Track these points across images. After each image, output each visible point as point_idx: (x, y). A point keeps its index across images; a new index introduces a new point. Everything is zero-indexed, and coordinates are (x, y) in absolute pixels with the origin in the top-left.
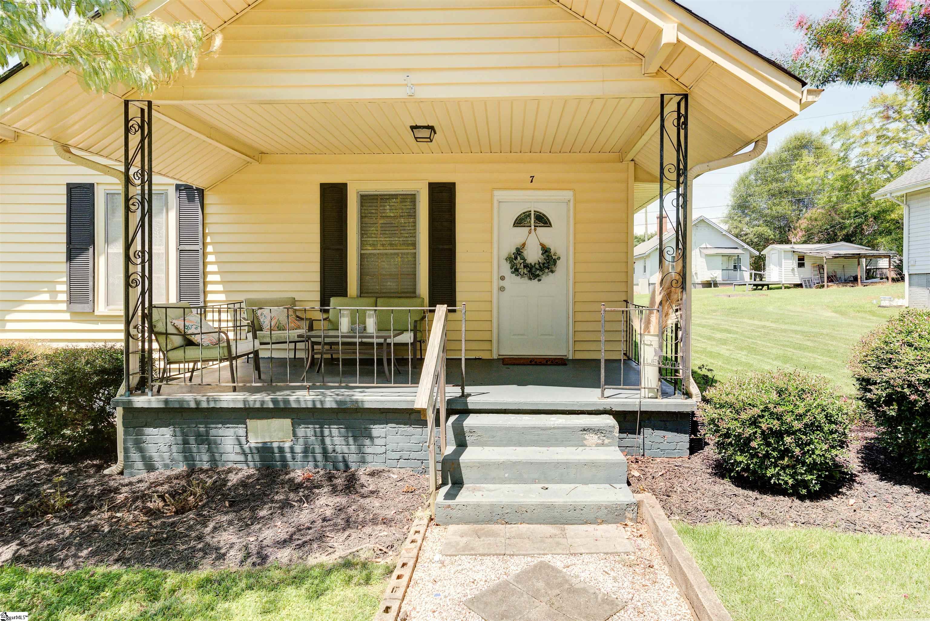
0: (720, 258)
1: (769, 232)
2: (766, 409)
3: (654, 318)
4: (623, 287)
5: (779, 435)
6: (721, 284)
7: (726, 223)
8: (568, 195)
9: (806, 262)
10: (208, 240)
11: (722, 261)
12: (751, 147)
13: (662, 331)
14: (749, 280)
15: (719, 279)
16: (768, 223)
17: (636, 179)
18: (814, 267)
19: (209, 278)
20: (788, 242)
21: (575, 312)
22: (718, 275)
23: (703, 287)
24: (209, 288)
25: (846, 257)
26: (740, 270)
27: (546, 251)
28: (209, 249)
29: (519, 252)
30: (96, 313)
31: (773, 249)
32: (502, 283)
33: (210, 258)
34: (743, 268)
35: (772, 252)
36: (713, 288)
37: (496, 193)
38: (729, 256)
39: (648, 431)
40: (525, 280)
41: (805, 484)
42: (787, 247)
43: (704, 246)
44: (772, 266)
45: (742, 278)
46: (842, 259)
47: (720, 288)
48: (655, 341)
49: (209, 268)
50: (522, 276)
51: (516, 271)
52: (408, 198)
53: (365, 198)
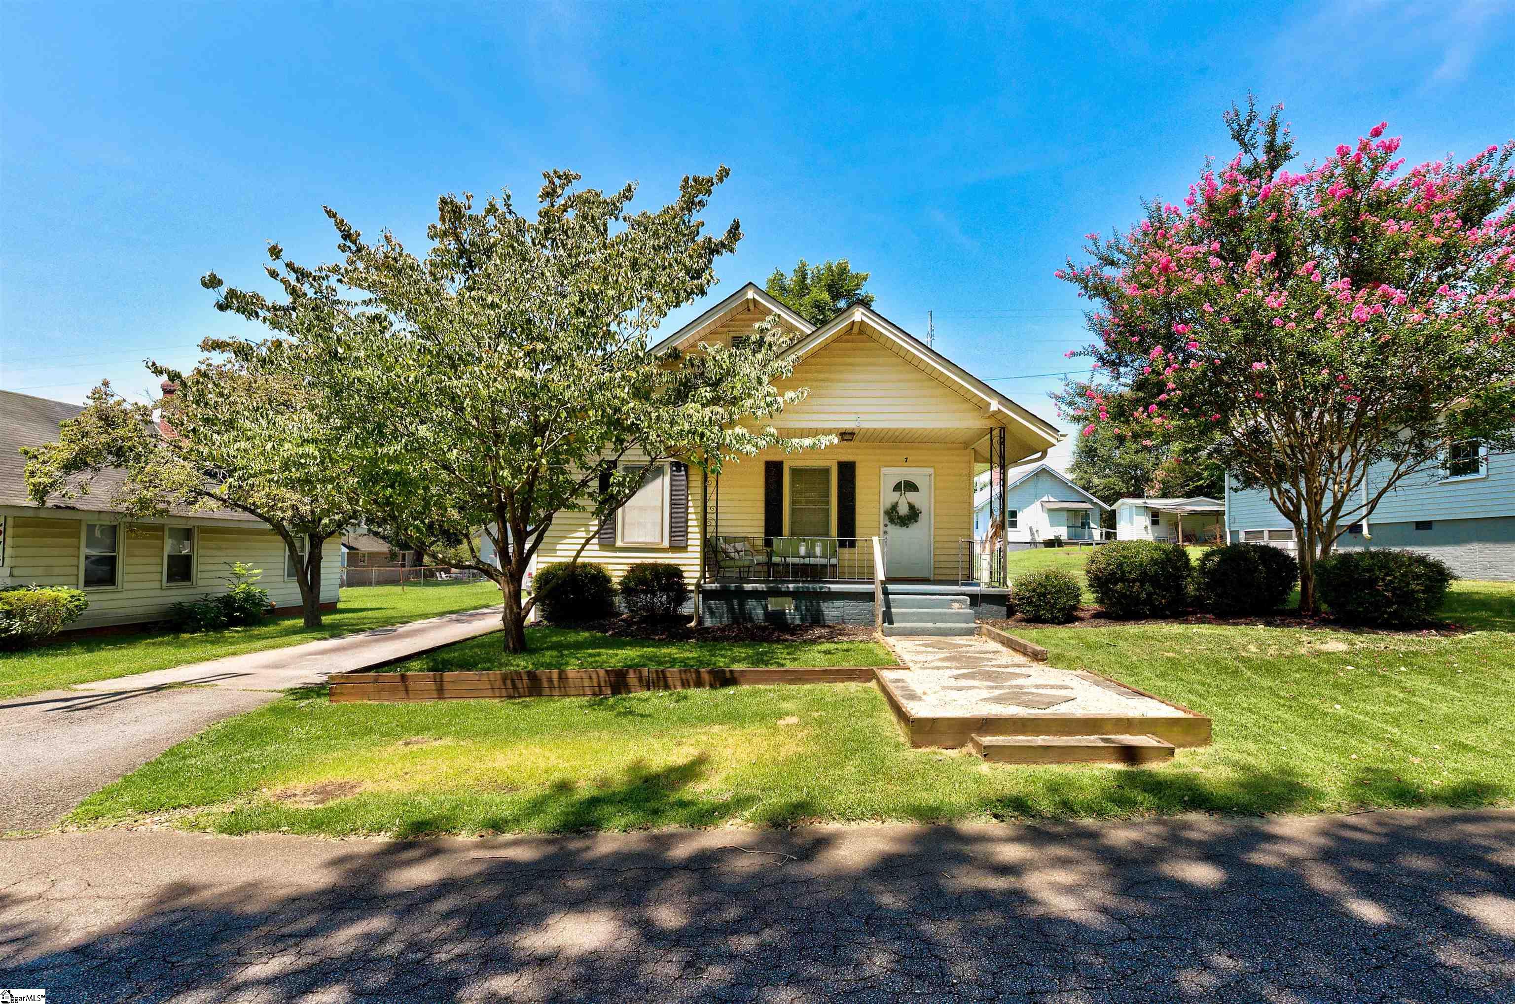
0: (1065, 514)
1: (1121, 487)
2: (1040, 584)
3: (988, 545)
4: (966, 532)
5: (1044, 595)
6: (1066, 544)
7: (1072, 470)
8: (931, 471)
9: (1160, 518)
10: (690, 498)
11: (1068, 517)
12: (1039, 455)
13: (992, 552)
14: (1099, 538)
15: (1064, 537)
16: (1121, 475)
17: (976, 461)
18: (1170, 525)
19: (690, 523)
20: (1140, 496)
21: (935, 549)
22: (1063, 532)
23: (1046, 547)
24: (690, 530)
25: (1203, 513)
26: (1089, 528)
27: (912, 507)
28: (690, 504)
29: (894, 507)
30: (617, 545)
31: (1123, 504)
32: (886, 529)
33: (691, 510)
34: (1092, 525)
35: (1122, 507)
36: (1057, 548)
37: (882, 469)
38: (1075, 511)
39: (984, 605)
40: (898, 527)
41: (1057, 618)
42: (1139, 501)
43: (1045, 498)
44: (1122, 523)
45: (1091, 536)
46: (1199, 516)
47: (1066, 548)
48: (988, 558)
49: (690, 516)
50: (896, 525)
51: (892, 521)
52: (826, 471)
53: (795, 472)
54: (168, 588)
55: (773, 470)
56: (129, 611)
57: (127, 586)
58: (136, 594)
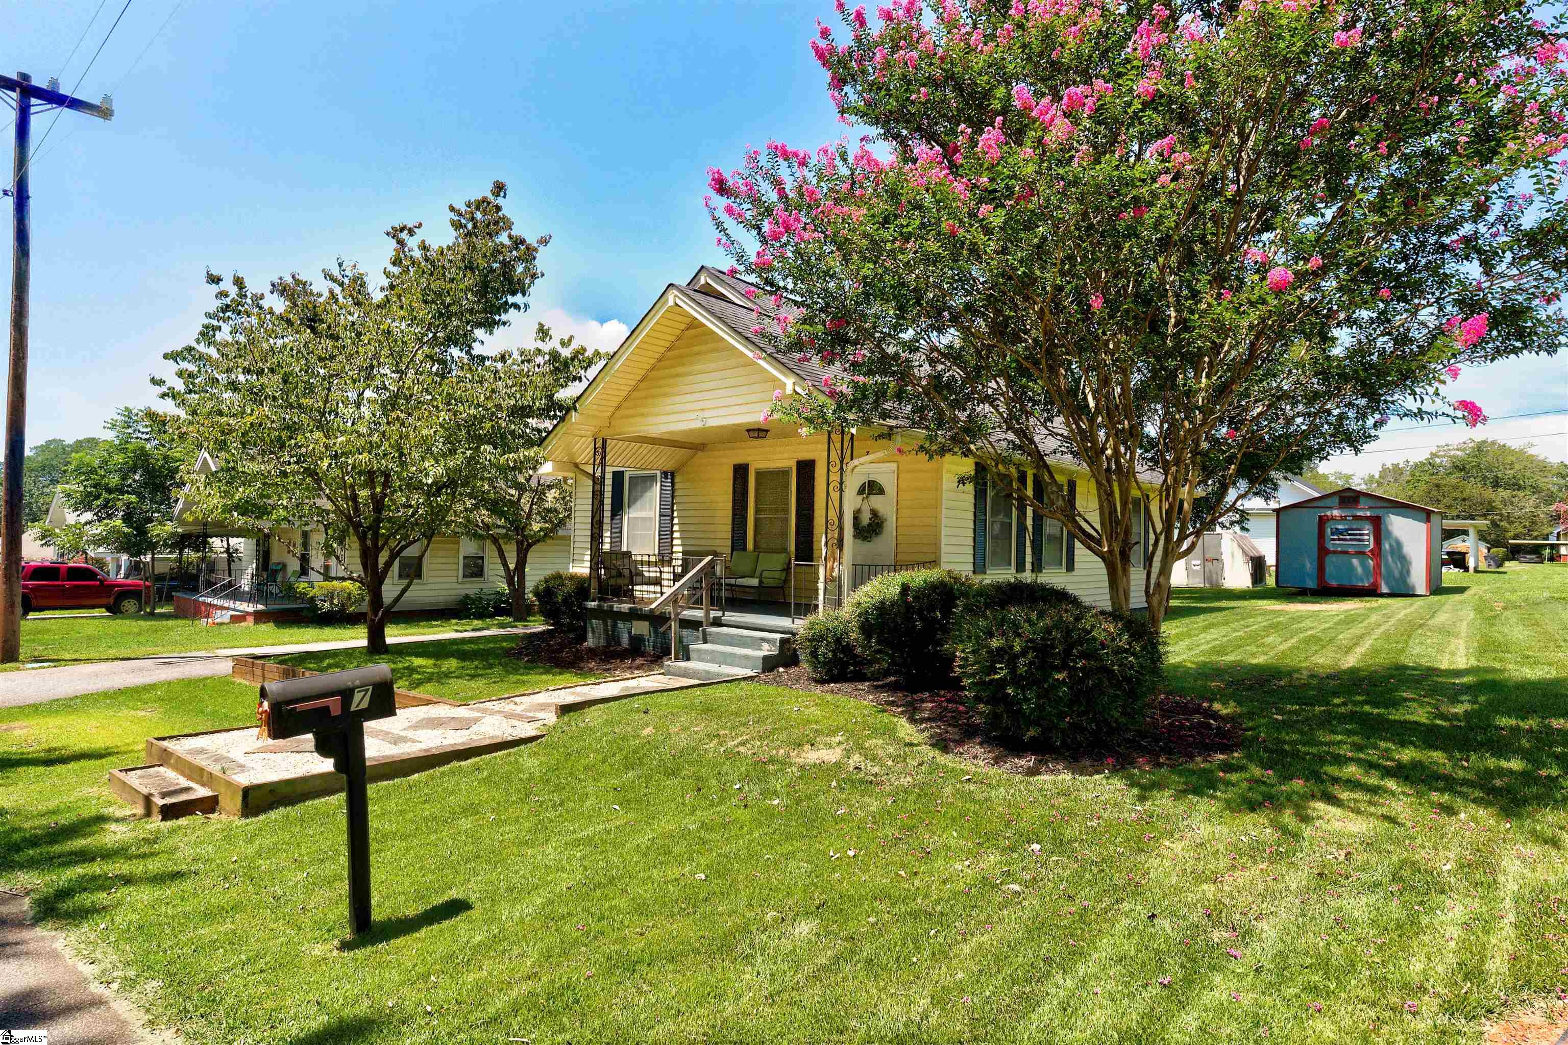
8: (894, 467)
10: (675, 508)
24: (675, 542)
28: (676, 514)
29: (858, 515)
33: (676, 521)
49: (675, 528)
52: (785, 473)
53: (760, 474)
54: (463, 583)
55: (741, 472)
56: (433, 600)
57: (431, 580)
58: (438, 586)
